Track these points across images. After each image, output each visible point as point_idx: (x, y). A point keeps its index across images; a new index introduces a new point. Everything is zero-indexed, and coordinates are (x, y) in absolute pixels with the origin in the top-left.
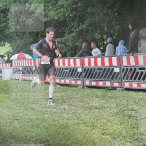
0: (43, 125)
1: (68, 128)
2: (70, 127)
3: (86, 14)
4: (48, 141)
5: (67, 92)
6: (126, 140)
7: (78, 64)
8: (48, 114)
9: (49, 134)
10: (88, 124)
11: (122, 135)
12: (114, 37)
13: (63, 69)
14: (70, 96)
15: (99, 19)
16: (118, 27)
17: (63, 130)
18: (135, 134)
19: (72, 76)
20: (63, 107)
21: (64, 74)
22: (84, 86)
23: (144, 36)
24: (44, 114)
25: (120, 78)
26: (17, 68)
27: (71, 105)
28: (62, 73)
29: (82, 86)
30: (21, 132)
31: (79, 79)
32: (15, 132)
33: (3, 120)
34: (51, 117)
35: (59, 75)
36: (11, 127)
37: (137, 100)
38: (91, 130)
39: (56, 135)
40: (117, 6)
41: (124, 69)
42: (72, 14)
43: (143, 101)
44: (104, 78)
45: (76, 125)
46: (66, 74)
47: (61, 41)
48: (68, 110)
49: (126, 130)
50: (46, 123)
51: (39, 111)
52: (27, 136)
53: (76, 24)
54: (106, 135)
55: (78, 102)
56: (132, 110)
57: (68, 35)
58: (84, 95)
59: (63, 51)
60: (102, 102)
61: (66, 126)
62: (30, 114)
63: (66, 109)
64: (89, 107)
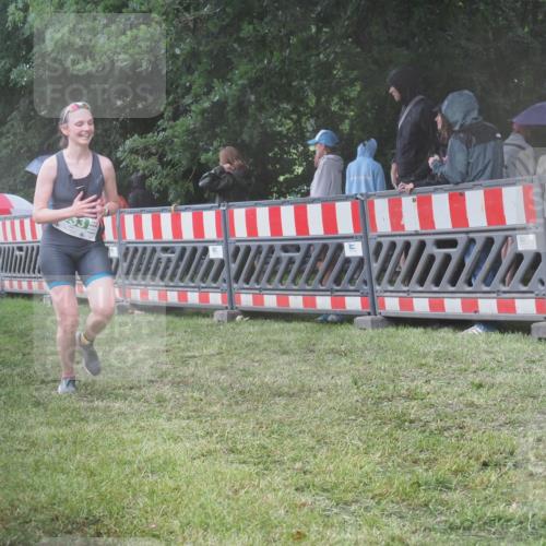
0: (79, 462)
1: (173, 469)
2: (178, 468)
3: (236, 46)
4: (97, 521)
5: (171, 335)
6: (383, 510)
7: (210, 231)
8: (96, 420)
9: (100, 494)
10: (248, 454)
11: (369, 491)
12: (345, 127)
13: (154, 250)
14: (183, 350)
15: (283, 61)
16: (358, 88)
17: (151, 479)
18: (419, 486)
19: (189, 276)
20: (157, 393)
21: (157, 268)
22: (235, 311)
23: (456, 123)
24: (82, 420)
25: (367, 278)
29: (226, 312)
31: (214, 285)
34: (109, 430)
35: (140, 275)
37: (430, 360)
38: (257, 473)
39: (126, 497)
40: (349, 13)
41: (379, 245)
42: (182, 45)
43: (452, 362)
44: (307, 282)
45: (202, 458)
46: (167, 267)
47: (146, 148)
48: (171, 403)
49: (384, 473)
50: (90, 455)
51: (65, 410)
52: (17, 503)
54: (313, 492)
55: (210, 374)
56: (411, 396)
57: (171, 123)
58: (233, 347)
59: (153, 182)
60: (301, 371)
61: (165, 463)
62: (31, 422)
63: (165, 401)
64: (251, 390)
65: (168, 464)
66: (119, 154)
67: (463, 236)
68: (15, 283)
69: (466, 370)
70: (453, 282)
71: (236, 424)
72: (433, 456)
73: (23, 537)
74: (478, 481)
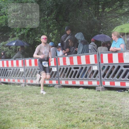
2: (10, 122)
5: (10, 90)
10: (27, 119)
11: (56, 128)
14: (13, 93)
17: (3, 125)
18: (68, 126)
19: (15, 76)
20: (6, 104)
22: (26, 84)
25: (57, 76)
27: (14, 102)
28: (6, 73)
29: (24, 84)
31: (21, 78)
35: (4, 75)
37: (72, 96)
38: (29, 124)
40: (54, 13)
41: (61, 68)
43: (77, 96)
45: (16, 120)
46: (10, 73)
48: (10, 106)
49: (60, 123)
54: (42, 128)
55: (20, 99)
56: (67, 104)
58: (25, 93)
59: (8, 53)
60: (41, 99)
61: (7, 121)
64: (29, 103)
65: (8, 121)
67: (80, 66)
69: (80, 98)
70: (78, 77)
72: (71, 119)
74: (81, 125)
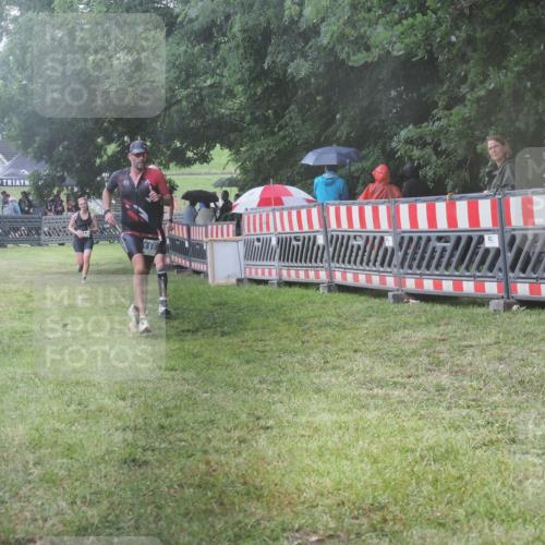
0: (362, 448)
1: (455, 458)
2: (460, 457)
3: (513, 31)
4: (382, 508)
5: (447, 324)
7: (486, 220)
8: (376, 407)
9: (384, 481)
13: (429, 239)
17: (434, 467)
19: (463, 266)
20: (435, 382)
21: (432, 257)
22: (512, 300)
24: (363, 407)
26: (259, 240)
27: (464, 374)
28: (427, 256)
29: (502, 301)
30: (283, 475)
31: (490, 274)
32: (258, 473)
33: (218, 431)
34: (390, 417)
35: (415, 263)
36: (244, 456)
38: (541, 465)
39: (410, 484)
42: (457, 33)
45: (484, 448)
46: (441, 257)
47: (421, 138)
50: (372, 442)
51: (345, 397)
52: (303, 487)
53: (473, 70)
55: (488, 363)
57: (446, 112)
58: (510, 336)
59: (429, 172)
61: (447, 451)
62: (314, 408)
63: (444, 390)
64: (531, 380)
65: (449, 454)
66: (394, 145)
68: (293, 273)
71: (517, 414)
73: (311, 521)
